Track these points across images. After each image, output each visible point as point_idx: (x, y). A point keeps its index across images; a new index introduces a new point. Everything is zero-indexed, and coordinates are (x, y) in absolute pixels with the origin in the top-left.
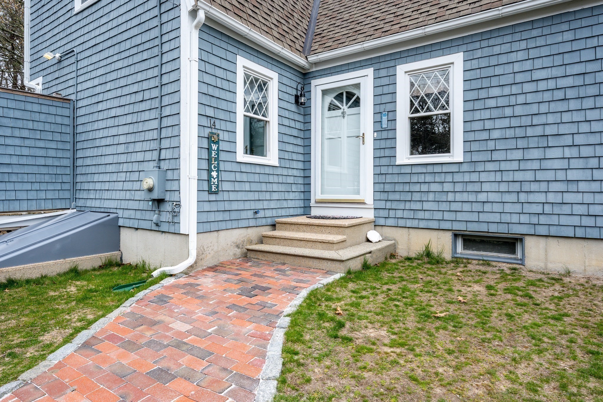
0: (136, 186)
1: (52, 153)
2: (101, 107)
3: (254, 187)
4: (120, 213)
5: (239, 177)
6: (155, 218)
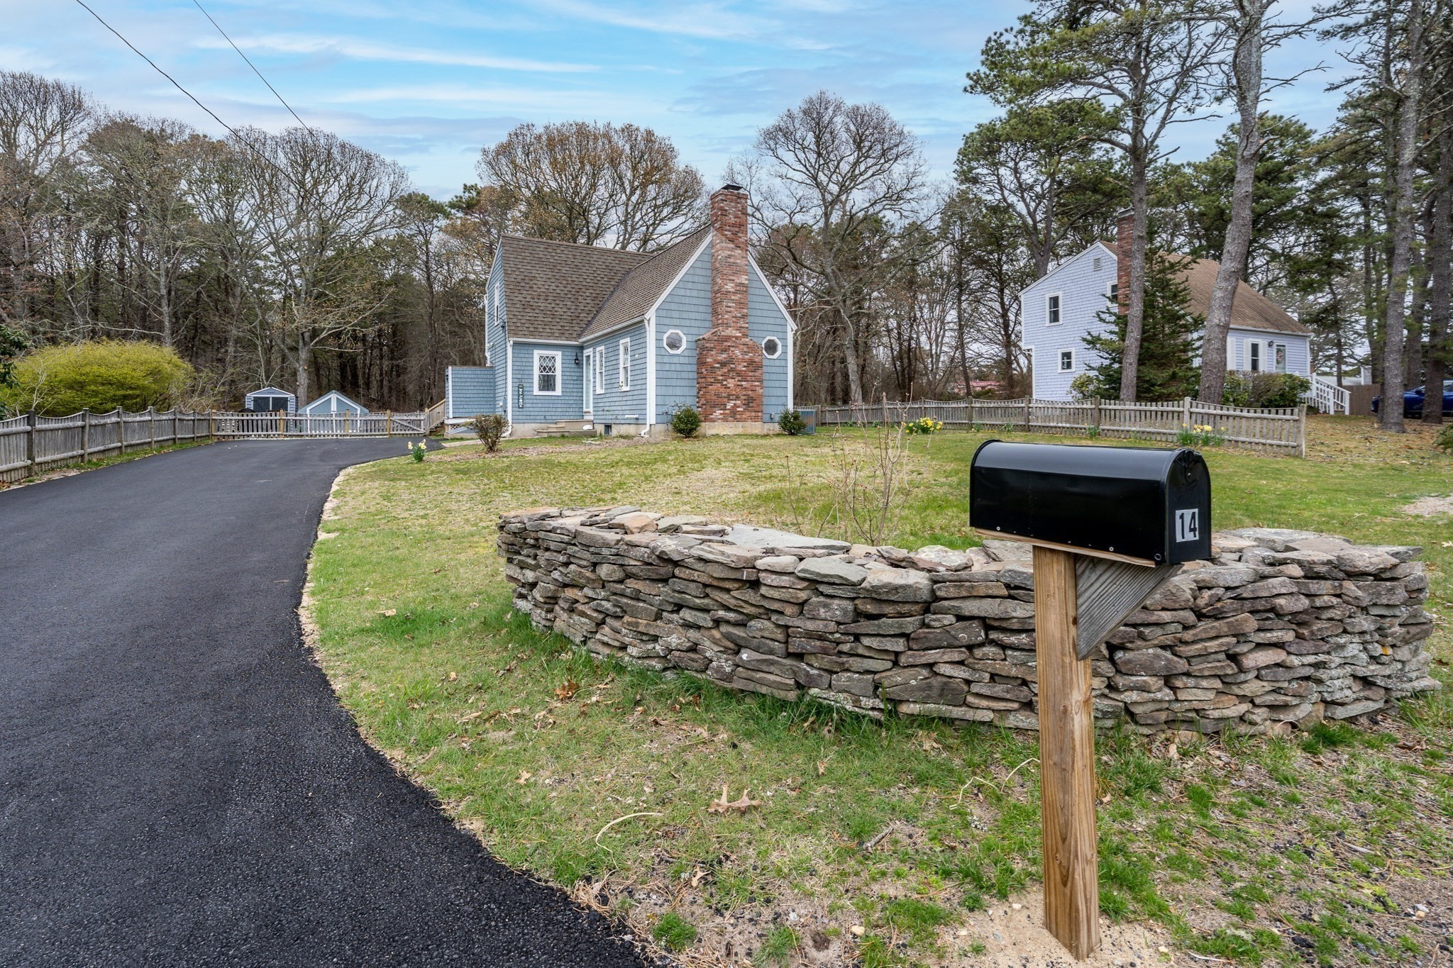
1: (486, 392)
3: (544, 405)
5: (534, 401)
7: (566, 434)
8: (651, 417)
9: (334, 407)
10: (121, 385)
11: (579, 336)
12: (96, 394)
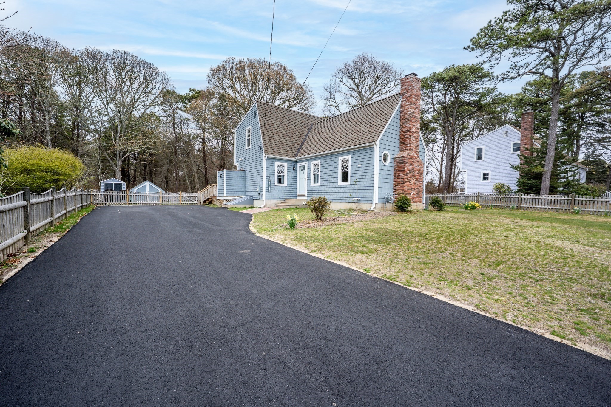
0: (255, 191)
1: (241, 183)
2: (250, 173)
3: (280, 191)
4: (254, 197)
5: (275, 189)
6: (259, 197)
7: (298, 207)
8: (376, 200)
9: (148, 189)
10: (55, 173)
11: (296, 156)
12: (41, 178)
